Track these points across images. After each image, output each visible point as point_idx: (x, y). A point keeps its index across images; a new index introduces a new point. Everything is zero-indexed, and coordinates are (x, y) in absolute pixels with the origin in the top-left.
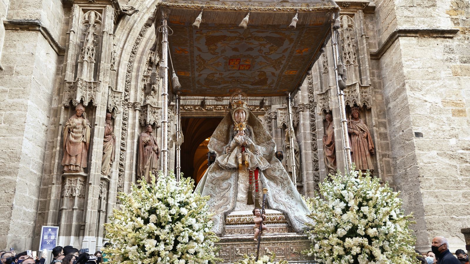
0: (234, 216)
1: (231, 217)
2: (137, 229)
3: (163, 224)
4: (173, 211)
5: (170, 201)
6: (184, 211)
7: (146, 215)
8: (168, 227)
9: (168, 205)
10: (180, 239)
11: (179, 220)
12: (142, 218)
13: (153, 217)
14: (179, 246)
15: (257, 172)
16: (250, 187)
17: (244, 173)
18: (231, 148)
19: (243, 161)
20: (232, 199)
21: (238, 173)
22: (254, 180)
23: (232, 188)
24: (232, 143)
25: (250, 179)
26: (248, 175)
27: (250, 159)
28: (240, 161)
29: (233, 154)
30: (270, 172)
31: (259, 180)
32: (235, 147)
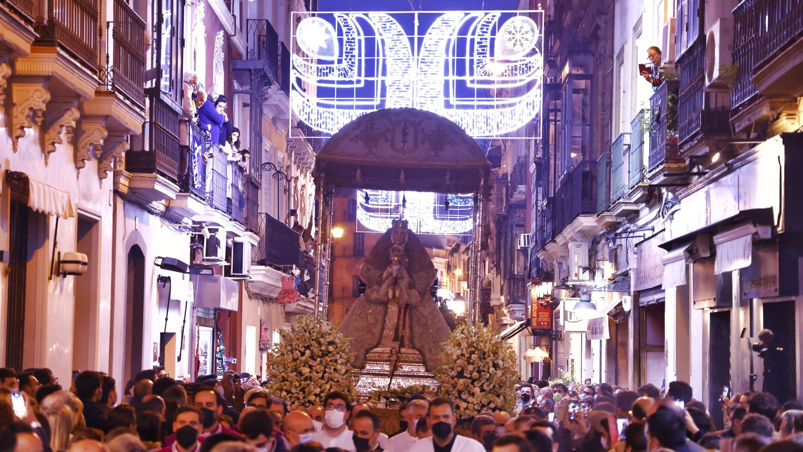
0: (375, 353)
1: (372, 353)
2: (295, 360)
3: (315, 357)
4: (323, 348)
5: (322, 340)
6: (331, 348)
7: (303, 349)
8: (319, 359)
9: (320, 344)
10: (327, 370)
11: (327, 355)
12: (300, 351)
13: (308, 352)
14: (326, 374)
15: (407, 308)
16: (398, 324)
17: (393, 309)
18: (383, 279)
19: (394, 295)
20: (377, 335)
21: (387, 309)
22: (402, 317)
23: (379, 324)
24: (385, 274)
25: (399, 315)
26: (397, 310)
27: (400, 294)
28: (390, 295)
29: (384, 286)
30: (421, 308)
31: (407, 317)
32: (387, 278)
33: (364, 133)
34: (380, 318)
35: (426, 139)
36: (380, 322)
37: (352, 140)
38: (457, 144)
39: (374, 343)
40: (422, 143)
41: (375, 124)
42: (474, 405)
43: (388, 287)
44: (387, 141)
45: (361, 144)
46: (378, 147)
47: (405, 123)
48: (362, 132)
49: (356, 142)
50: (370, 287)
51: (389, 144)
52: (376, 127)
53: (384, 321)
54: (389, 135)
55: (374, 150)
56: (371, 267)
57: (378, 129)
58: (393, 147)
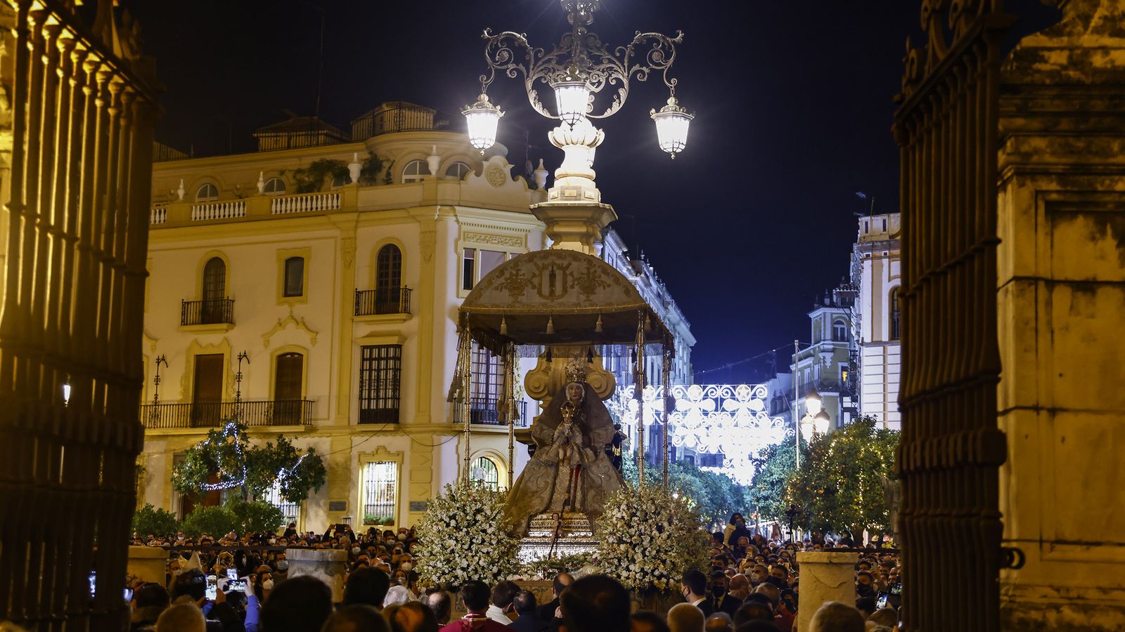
3: (462, 528)
4: (469, 517)
5: (468, 508)
6: (479, 516)
7: (447, 520)
8: (465, 530)
9: (466, 512)
11: (474, 525)
15: (580, 469)
16: (569, 486)
17: (565, 470)
18: (554, 440)
19: (565, 454)
20: (546, 500)
21: (557, 470)
22: (573, 479)
23: (548, 488)
24: (556, 433)
25: (571, 477)
26: (569, 472)
27: (571, 454)
28: (561, 456)
29: (555, 446)
30: (594, 468)
31: (579, 478)
32: (558, 437)
33: (509, 281)
34: (550, 480)
35: (576, 283)
36: (550, 486)
37: (497, 289)
38: (609, 286)
39: (541, 509)
40: (572, 287)
41: (519, 270)
42: (636, 573)
43: (559, 447)
44: (534, 287)
45: (506, 292)
46: (524, 295)
47: (553, 267)
48: (506, 279)
49: (501, 291)
50: (540, 448)
51: (536, 290)
52: (520, 273)
53: (554, 484)
54: (536, 281)
55: (520, 298)
56: (545, 427)
57: (524, 275)
58: (540, 293)
